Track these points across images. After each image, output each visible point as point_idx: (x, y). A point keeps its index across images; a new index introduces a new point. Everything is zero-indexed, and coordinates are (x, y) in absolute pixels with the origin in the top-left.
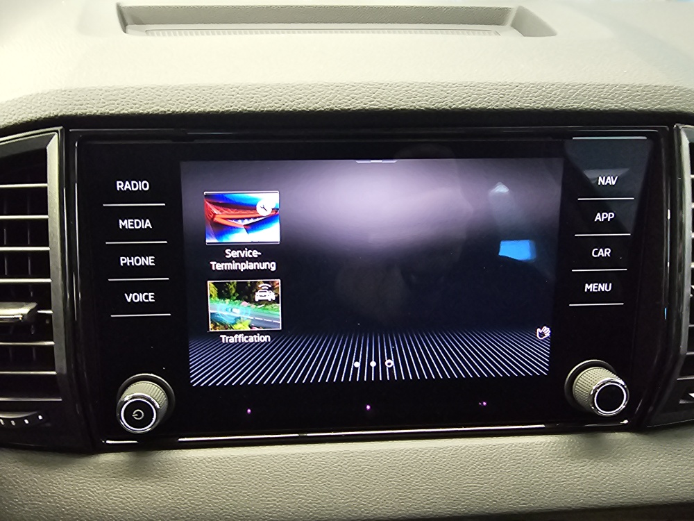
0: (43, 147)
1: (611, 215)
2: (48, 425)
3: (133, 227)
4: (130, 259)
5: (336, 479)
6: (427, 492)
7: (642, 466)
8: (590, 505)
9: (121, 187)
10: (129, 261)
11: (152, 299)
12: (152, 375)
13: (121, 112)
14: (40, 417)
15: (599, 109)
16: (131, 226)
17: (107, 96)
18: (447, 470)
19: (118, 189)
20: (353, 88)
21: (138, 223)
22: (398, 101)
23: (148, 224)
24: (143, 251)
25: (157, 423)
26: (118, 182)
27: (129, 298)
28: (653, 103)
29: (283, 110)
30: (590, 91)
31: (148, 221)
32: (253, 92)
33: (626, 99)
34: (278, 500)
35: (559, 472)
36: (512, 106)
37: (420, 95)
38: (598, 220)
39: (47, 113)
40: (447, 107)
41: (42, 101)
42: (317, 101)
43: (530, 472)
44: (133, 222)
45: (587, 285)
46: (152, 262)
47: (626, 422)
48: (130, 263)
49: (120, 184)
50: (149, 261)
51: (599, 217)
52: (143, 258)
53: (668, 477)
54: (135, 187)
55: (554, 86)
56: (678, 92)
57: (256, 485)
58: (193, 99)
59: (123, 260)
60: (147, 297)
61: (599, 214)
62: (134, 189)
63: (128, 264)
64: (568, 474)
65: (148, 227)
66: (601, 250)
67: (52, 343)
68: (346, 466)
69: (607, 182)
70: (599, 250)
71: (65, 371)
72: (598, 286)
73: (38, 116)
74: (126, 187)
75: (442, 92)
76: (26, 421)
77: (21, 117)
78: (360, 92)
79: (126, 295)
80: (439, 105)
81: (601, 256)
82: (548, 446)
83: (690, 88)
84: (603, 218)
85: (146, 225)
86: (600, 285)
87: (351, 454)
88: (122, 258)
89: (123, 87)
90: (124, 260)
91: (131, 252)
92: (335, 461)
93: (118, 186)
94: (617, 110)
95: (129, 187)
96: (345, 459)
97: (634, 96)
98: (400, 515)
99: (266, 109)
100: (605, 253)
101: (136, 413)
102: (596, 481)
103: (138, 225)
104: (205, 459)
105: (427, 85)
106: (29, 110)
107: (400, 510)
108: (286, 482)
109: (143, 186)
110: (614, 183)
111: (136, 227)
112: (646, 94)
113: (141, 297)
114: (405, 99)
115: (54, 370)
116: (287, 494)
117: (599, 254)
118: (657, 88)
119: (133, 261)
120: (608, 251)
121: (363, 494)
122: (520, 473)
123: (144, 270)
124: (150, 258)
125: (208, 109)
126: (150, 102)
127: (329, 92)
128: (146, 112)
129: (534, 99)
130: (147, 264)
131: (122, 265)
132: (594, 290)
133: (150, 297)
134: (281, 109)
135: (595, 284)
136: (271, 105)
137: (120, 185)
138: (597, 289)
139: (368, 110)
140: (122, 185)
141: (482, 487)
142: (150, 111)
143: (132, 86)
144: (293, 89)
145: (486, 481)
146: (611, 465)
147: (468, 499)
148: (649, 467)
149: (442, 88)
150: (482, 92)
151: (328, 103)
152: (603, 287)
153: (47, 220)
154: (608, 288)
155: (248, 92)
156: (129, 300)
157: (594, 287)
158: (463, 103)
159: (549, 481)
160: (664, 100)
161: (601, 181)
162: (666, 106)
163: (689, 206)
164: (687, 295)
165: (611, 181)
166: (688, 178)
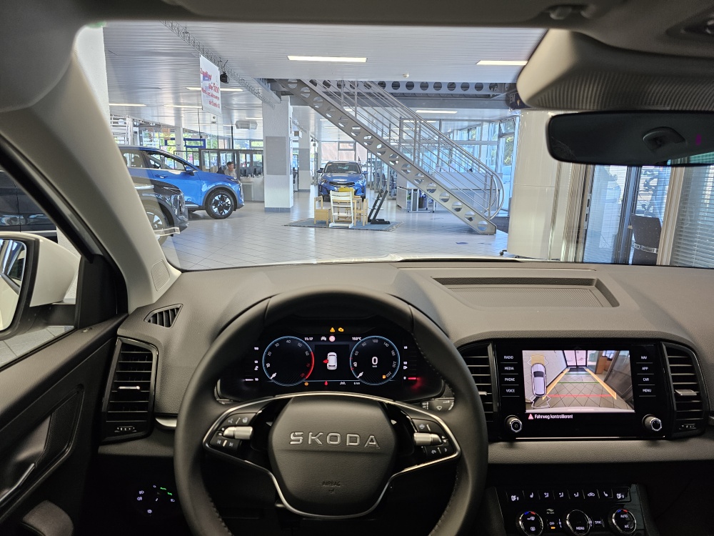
0: (488, 346)
13: (508, 338)
15: (638, 338)
23: (513, 369)
24: (511, 377)
27: (508, 391)
28: (653, 336)
33: (645, 335)
39: (489, 338)
41: (487, 334)
44: (508, 368)
45: (644, 390)
47: (664, 436)
50: (513, 379)
56: (660, 333)
62: (509, 358)
73: (485, 338)
74: (507, 358)
77: (481, 338)
89: (506, 331)
90: (506, 379)
91: (508, 377)
94: (643, 338)
97: (648, 334)
100: (647, 379)
101: (515, 426)
103: (510, 369)
106: (483, 337)
109: (512, 357)
113: (511, 391)
115: (492, 411)
119: (509, 379)
123: (511, 382)
131: (506, 381)
132: (646, 391)
135: (646, 389)
137: (505, 357)
146: (661, 449)
152: (649, 391)
153: (489, 367)
160: (656, 335)
161: (642, 358)
162: (657, 337)
163: (669, 366)
164: (673, 392)
165: (645, 358)
166: (667, 357)
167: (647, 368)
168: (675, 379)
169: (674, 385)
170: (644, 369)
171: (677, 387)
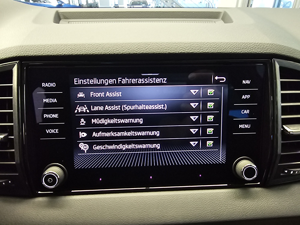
0: (11, 69)
1: (249, 96)
2: (13, 185)
3: (49, 102)
4: (48, 115)
5: (135, 208)
6: (173, 213)
7: (265, 202)
8: (242, 219)
9: (44, 85)
10: (47, 116)
11: (57, 132)
12: (58, 164)
13: (43, 55)
14: (10, 182)
15: (240, 53)
16: (48, 101)
17: (38, 48)
18: (182, 204)
19: (43, 86)
20: (139, 45)
21: (51, 100)
22: (157, 50)
23: (55, 100)
24: (54, 112)
25: (58, 184)
26: (43, 84)
28: (263, 50)
29: (109, 54)
30: (237, 45)
31: (55, 99)
32: (98, 46)
33: (252, 48)
34: (110, 217)
35: (229, 205)
36: (204, 52)
37: (166, 47)
38: (243, 98)
39: (12, 55)
40: (177, 52)
41: (11, 50)
42: (124, 50)
43: (217, 204)
44: (49, 100)
45: (240, 125)
46: (57, 116)
47: (259, 183)
48: (48, 117)
49: (44, 84)
50: (56, 116)
51: (243, 97)
52: (53, 115)
53: (276, 207)
54: (50, 85)
55: (222, 44)
56: (274, 46)
57: (101, 210)
58: (73, 49)
59: (45, 115)
60: (55, 131)
61: (243, 96)
62: (49, 86)
63: (47, 117)
64: (234, 205)
65: (55, 102)
66: (245, 111)
67: (14, 150)
68: (139, 202)
69: (246, 82)
70: (244, 111)
71: (19, 162)
72: (244, 126)
73: (9, 56)
74: (46, 86)
75: (175, 46)
76: (4, 184)
77: (2, 57)
78: (141, 46)
79: (46, 130)
80: (174, 51)
81: (245, 113)
82: (226, 193)
83: (278, 44)
84: (245, 97)
85: (55, 101)
86: (245, 125)
87: (142, 197)
88: (44, 115)
89: (44, 45)
91: (49, 112)
92: (135, 200)
93: (43, 85)
94: (248, 53)
95: (47, 85)
96: (139, 199)
97: (256, 47)
98: (161, 223)
99: (102, 53)
100: (247, 112)
101: (49, 180)
102: (245, 208)
103: (51, 101)
104: (80, 199)
105: (169, 43)
106: (6, 54)
107: (162, 221)
108: (114, 209)
109: (53, 85)
110: (249, 83)
111: (50, 102)
112: (260, 46)
113: (52, 131)
114: (160, 49)
115: (15, 162)
116: (114, 214)
117: (245, 112)
118: (265, 44)
119: (49, 116)
120: (248, 111)
121: (146, 214)
122: (213, 205)
123: (54, 120)
124: (57, 114)
125: (79, 53)
126: (55, 50)
127: (129, 46)
128: (53, 55)
129: (213, 49)
130: (55, 117)
131: (44, 117)
132: (243, 128)
133: (57, 131)
134: (108, 53)
135: (243, 125)
136: (105, 51)
138: (244, 127)
139: (144, 53)
140: (45, 84)
141: (197, 211)
142: (55, 54)
143: (48, 44)
144: (114, 45)
145: (199, 208)
146: (252, 201)
147: (190, 216)
148: (268, 202)
149: (175, 44)
150: (192, 46)
151: (128, 51)
152: (247, 126)
153: (12, 99)
154: (249, 127)
155: (95, 46)
156: (48, 132)
157: (243, 126)
158: (184, 50)
159: (225, 208)
160: (268, 49)
161: (244, 82)
162: (268, 51)
163: (280, 92)
164: (280, 129)
165: (248, 82)
166: (279, 80)
167: (248, 96)
168: (285, 110)
169: (282, 119)
170: (244, 97)
171: (286, 122)
